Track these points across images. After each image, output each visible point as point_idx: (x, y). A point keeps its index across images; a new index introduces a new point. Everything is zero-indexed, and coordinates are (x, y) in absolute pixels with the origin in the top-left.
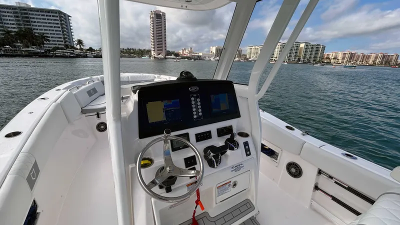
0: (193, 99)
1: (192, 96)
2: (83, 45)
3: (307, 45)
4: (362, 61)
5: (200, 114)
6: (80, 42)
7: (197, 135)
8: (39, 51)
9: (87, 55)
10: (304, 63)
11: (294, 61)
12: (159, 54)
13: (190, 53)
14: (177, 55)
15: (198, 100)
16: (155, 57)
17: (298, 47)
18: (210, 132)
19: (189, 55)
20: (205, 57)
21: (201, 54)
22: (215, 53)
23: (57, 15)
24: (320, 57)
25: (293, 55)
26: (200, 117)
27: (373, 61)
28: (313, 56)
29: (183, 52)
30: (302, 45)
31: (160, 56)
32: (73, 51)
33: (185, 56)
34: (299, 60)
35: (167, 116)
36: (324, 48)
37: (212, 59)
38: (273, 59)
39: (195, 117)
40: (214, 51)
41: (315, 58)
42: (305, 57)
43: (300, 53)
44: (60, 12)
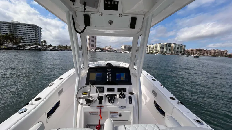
0: (108, 74)
1: (108, 73)
2: (46, 43)
3: (175, 45)
4: (207, 54)
5: (110, 80)
6: (45, 42)
7: (107, 89)
8: (13, 46)
9: (46, 49)
10: (175, 54)
11: (169, 53)
12: (92, 49)
13: (109, 49)
14: (102, 49)
15: (110, 74)
16: (89, 51)
17: (170, 46)
18: (114, 89)
19: (109, 50)
20: (118, 51)
21: (116, 49)
22: (124, 48)
23: (34, 27)
24: (183, 52)
25: (168, 50)
26: (110, 81)
27: (214, 54)
28: (179, 51)
29: (106, 48)
30: (173, 45)
31: (92, 50)
32: (38, 46)
33: (107, 50)
34: (172, 53)
35: (96, 79)
36: (185, 46)
37: (122, 52)
38: (157, 52)
39: (108, 81)
40: (123, 48)
41: (181, 52)
42: (175, 51)
43: (172, 49)
44: (35, 26)
